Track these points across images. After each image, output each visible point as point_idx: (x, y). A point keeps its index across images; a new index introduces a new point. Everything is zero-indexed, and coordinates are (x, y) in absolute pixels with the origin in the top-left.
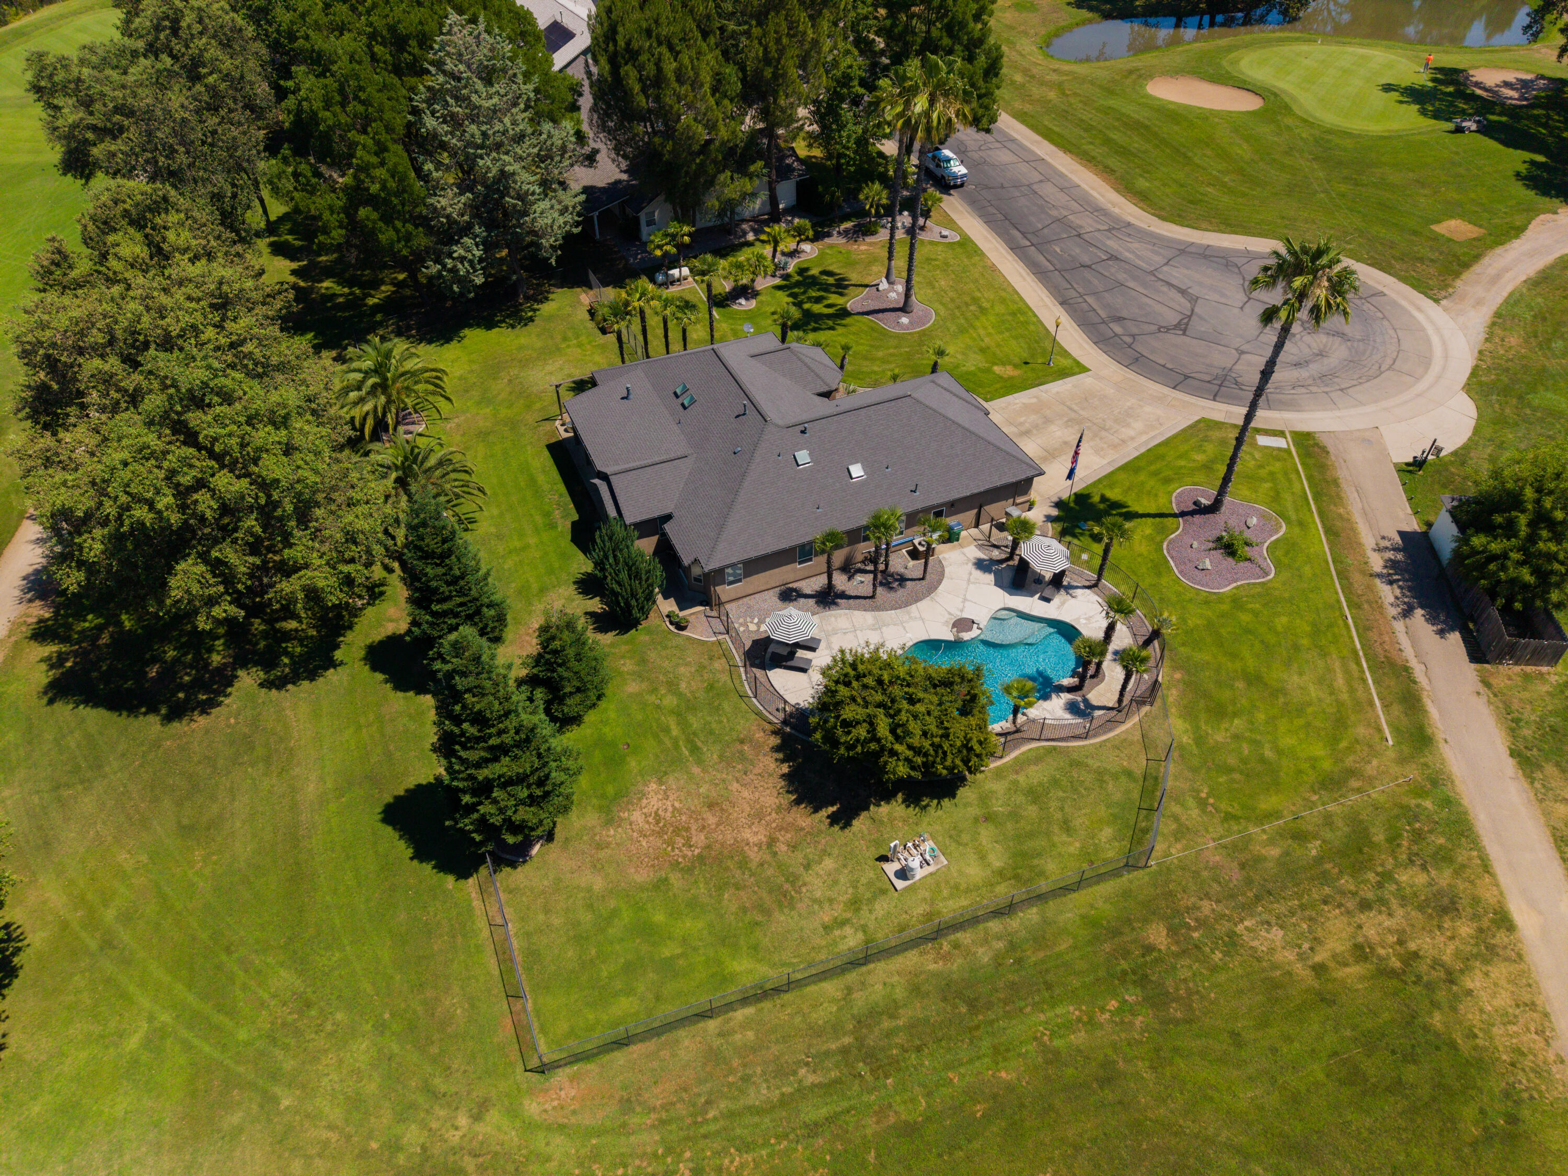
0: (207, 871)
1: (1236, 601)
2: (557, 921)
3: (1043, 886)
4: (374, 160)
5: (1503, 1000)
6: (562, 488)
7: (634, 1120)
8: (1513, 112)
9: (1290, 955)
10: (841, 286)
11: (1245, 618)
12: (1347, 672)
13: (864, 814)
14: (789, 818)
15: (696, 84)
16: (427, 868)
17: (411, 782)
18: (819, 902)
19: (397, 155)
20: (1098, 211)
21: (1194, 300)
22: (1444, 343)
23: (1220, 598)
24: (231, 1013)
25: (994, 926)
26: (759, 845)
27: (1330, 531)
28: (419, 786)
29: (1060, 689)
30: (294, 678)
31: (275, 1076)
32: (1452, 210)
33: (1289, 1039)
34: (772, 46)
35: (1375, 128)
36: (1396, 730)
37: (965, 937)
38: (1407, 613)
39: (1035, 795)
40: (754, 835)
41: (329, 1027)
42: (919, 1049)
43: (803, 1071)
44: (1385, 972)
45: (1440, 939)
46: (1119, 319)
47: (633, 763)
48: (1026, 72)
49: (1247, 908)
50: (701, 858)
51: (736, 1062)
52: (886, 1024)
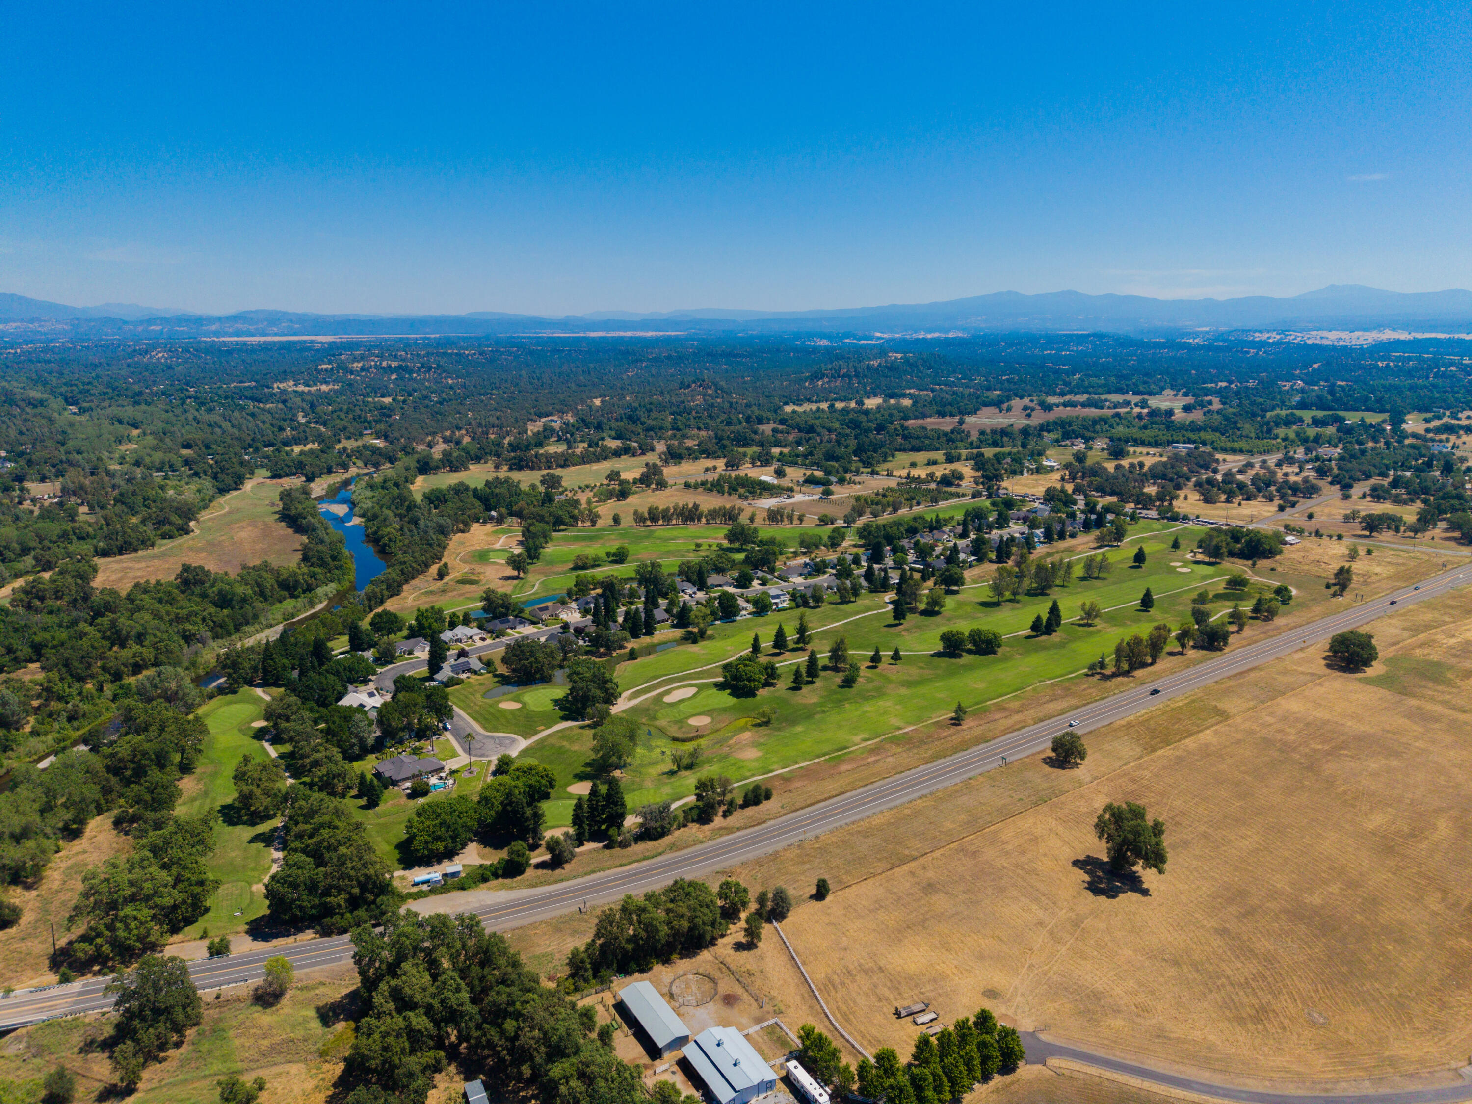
13: (414, 799)
14: (405, 801)
28: (362, 805)
40: (401, 805)
47: (387, 800)
50: (396, 807)
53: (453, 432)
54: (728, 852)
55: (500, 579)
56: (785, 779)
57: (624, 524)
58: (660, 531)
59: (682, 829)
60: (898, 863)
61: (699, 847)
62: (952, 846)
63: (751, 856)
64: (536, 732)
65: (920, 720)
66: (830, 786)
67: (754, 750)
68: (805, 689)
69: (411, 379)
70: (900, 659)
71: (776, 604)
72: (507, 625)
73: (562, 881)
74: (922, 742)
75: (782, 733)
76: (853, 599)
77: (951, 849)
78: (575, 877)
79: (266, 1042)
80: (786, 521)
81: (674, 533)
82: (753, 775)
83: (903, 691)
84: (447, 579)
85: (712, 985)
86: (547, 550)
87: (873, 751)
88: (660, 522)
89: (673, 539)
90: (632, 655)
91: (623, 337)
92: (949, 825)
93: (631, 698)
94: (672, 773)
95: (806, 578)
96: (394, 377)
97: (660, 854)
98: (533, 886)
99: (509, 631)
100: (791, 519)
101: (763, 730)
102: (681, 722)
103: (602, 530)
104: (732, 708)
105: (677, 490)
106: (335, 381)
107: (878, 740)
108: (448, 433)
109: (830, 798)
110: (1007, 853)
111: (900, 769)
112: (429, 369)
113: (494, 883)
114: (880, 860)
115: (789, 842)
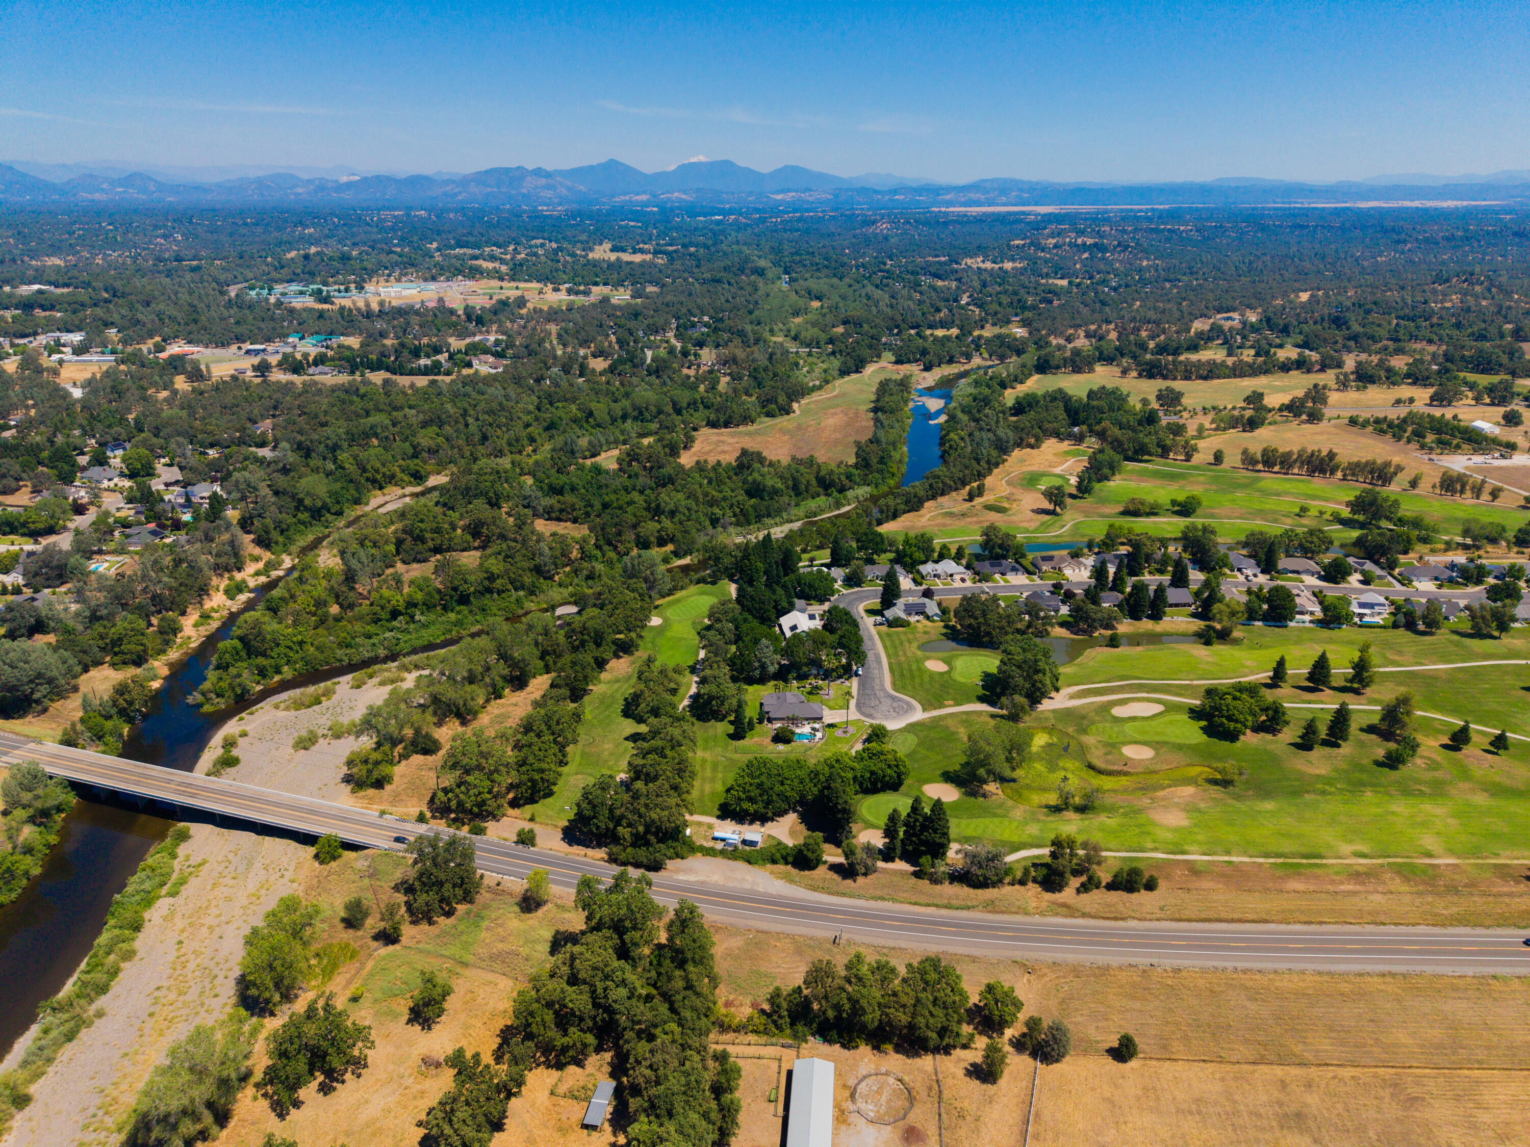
53: (1100, 327)
54: (1042, 940)
55: (1033, 511)
56: (1194, 870)
57: (1228, 463)
58: (1271, 481)
59: (1017, 887)
60: (1273, 1058)
61: (1019, 918)
62: (1381, 1071)
63: (1071, 958)
64: (941, 706)
65: (1475, 852)
66: (1254, 903)
67: (1183, 815)
68: (1319, 752)
69: (1103, 259)
70: (1506, 748)
71: (1361, 616)
72: (997, 569)
73: (844, 895)
74: (1452, 889)
75: (1238, 804)
76: (1496, 634)
77: (1375, 1076)
78: (859, 897)
79: (500, 946)
80: (1468, 494)
81: (1287, 486)
82: (1155, 849)
83: (1481, 800)
84: (978, 501)
85: (907, 1104)
86: (1111, 483)
87: (1357, 876)
88: (1276, 469)
89: (1278, 495)
90: (1113, 642)
91: (1407, 208)
92: (1403, 1037)
93: (1072, 697)
94: (1056, 809)
95: (1440, 587)
96: (1086, 255)
97: (968, 908)
98: (814, 889)
99: (997, 576)
100: (1477, 491)
101: (1216, 792)
102: (1112, 747)
103: (1195, 468)
104: (1193, 749)
105: (1335, 426)
106: (1022, 259)
107: (1380, 861)
108: (1093, 327)
109: (1240, 921)
110: (1474, 1126)
111: (1382, 918)
112: (1126, 247)
113: (781, 868)
114: (1246, 1041)
115: (1133, 960)
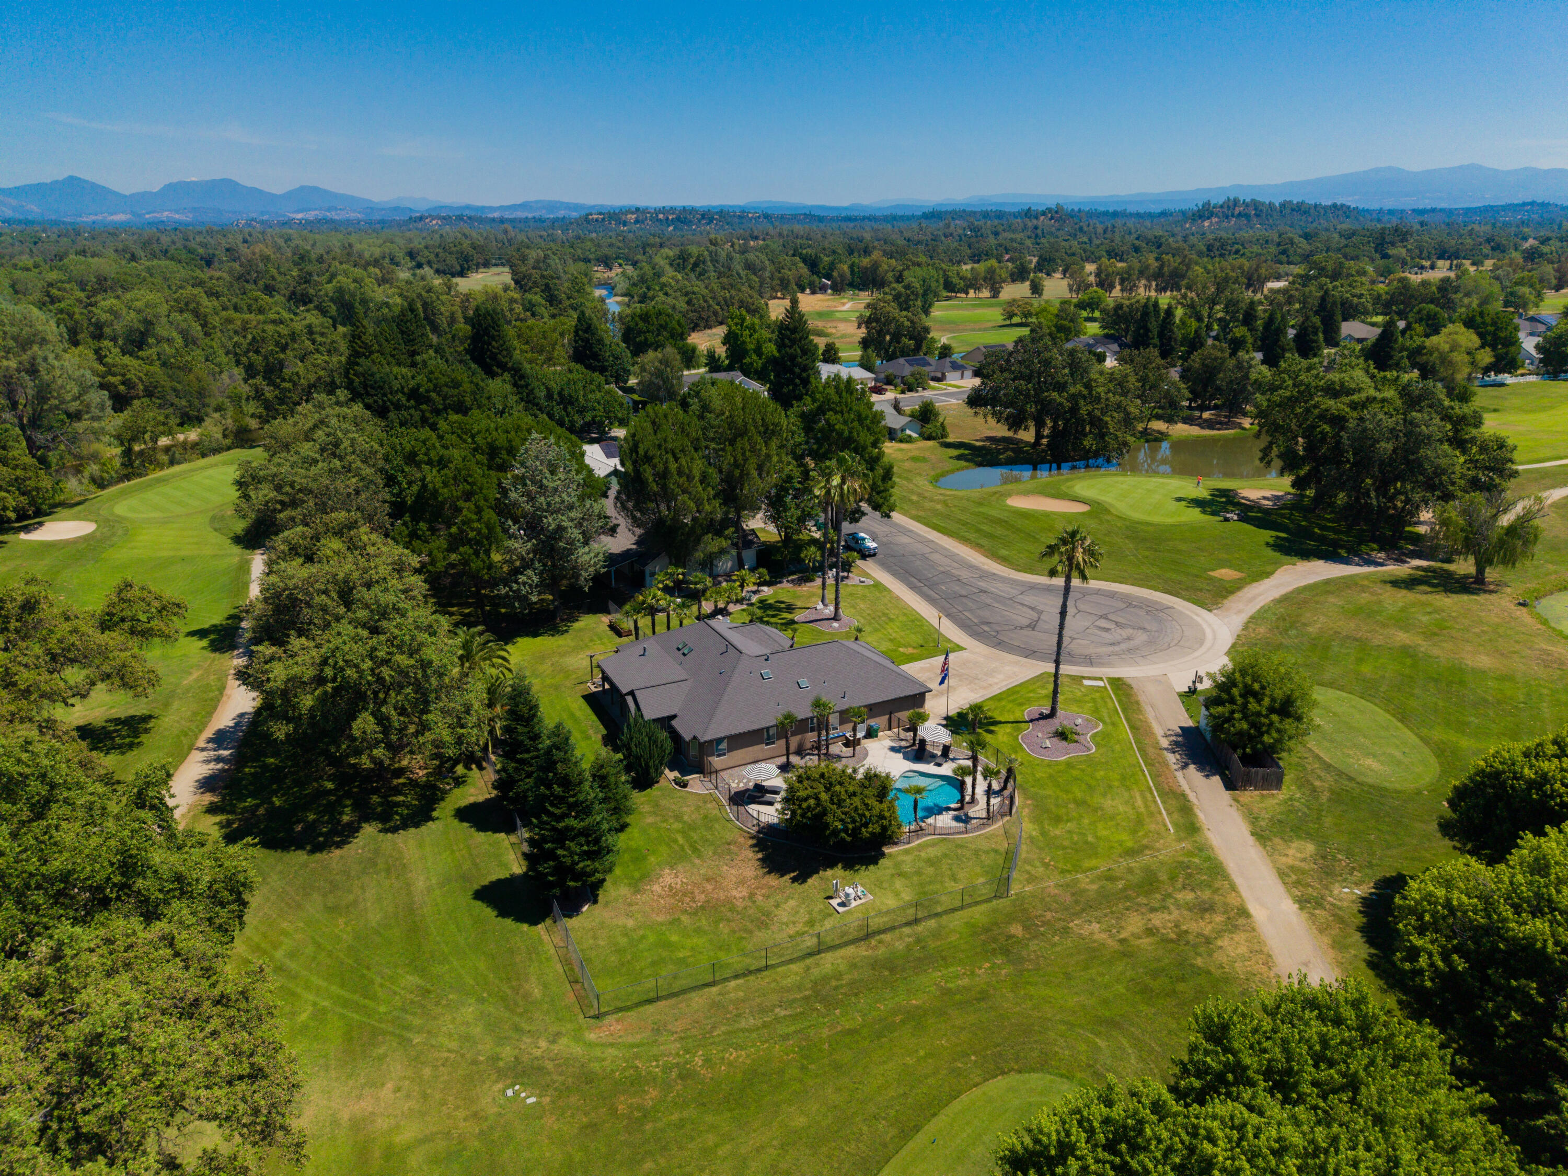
0: (349, 929)
1: (1069, 765)
2: (602, 943)
3: (939, 909)
4: (474, 517)
5: (1243, 950)
6: (594, 718)
7: (661, 1039)
8: (1267, 512)
9: (1104, 936)
10: (790, 608)
11: (1075, 773)
12: (1144, 798)
13: (815, 877)
14: (764, 881)
15: (690, 478)
16: (509, 922)
17: (494, 878)
18: (787, 924)
19: (490, 515)
20: (971, 567)
21: (1040, 613)
22: (1214, 631)
23: (1058, 763)
24: (374, 998)
25: (907, 930)
26: (743, 898)
27: (1134, 728)
28: (499, 881)
29: (948, 809)
30: (405, 826)
31: (408, 1028)
32: (1222, 564)
33: (1103, 975)
34: (740, 457)
35: (1169, 520)
36: (1175, 825)
37: (886, 937)
38: (1184, 766)
39: (930, 862)
40: (739, 893)
41: (444, 1002)
42: (856, 995)
43: (777, 1010)
44: (1166, 940)
45: (1202, 924)
46: (988, 623)
47: (652, 859)
48: (919, 495)
49: (1077, 915)
50: (703, 908)
51: (731, 1008)
52: (834, 983)
57: (1048, 296)
